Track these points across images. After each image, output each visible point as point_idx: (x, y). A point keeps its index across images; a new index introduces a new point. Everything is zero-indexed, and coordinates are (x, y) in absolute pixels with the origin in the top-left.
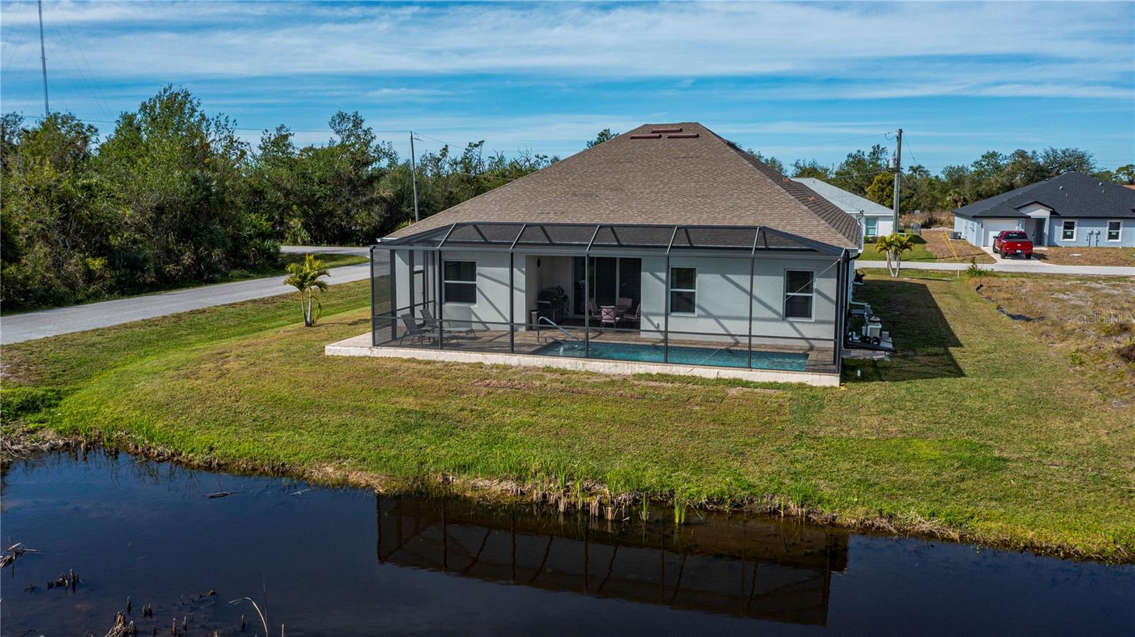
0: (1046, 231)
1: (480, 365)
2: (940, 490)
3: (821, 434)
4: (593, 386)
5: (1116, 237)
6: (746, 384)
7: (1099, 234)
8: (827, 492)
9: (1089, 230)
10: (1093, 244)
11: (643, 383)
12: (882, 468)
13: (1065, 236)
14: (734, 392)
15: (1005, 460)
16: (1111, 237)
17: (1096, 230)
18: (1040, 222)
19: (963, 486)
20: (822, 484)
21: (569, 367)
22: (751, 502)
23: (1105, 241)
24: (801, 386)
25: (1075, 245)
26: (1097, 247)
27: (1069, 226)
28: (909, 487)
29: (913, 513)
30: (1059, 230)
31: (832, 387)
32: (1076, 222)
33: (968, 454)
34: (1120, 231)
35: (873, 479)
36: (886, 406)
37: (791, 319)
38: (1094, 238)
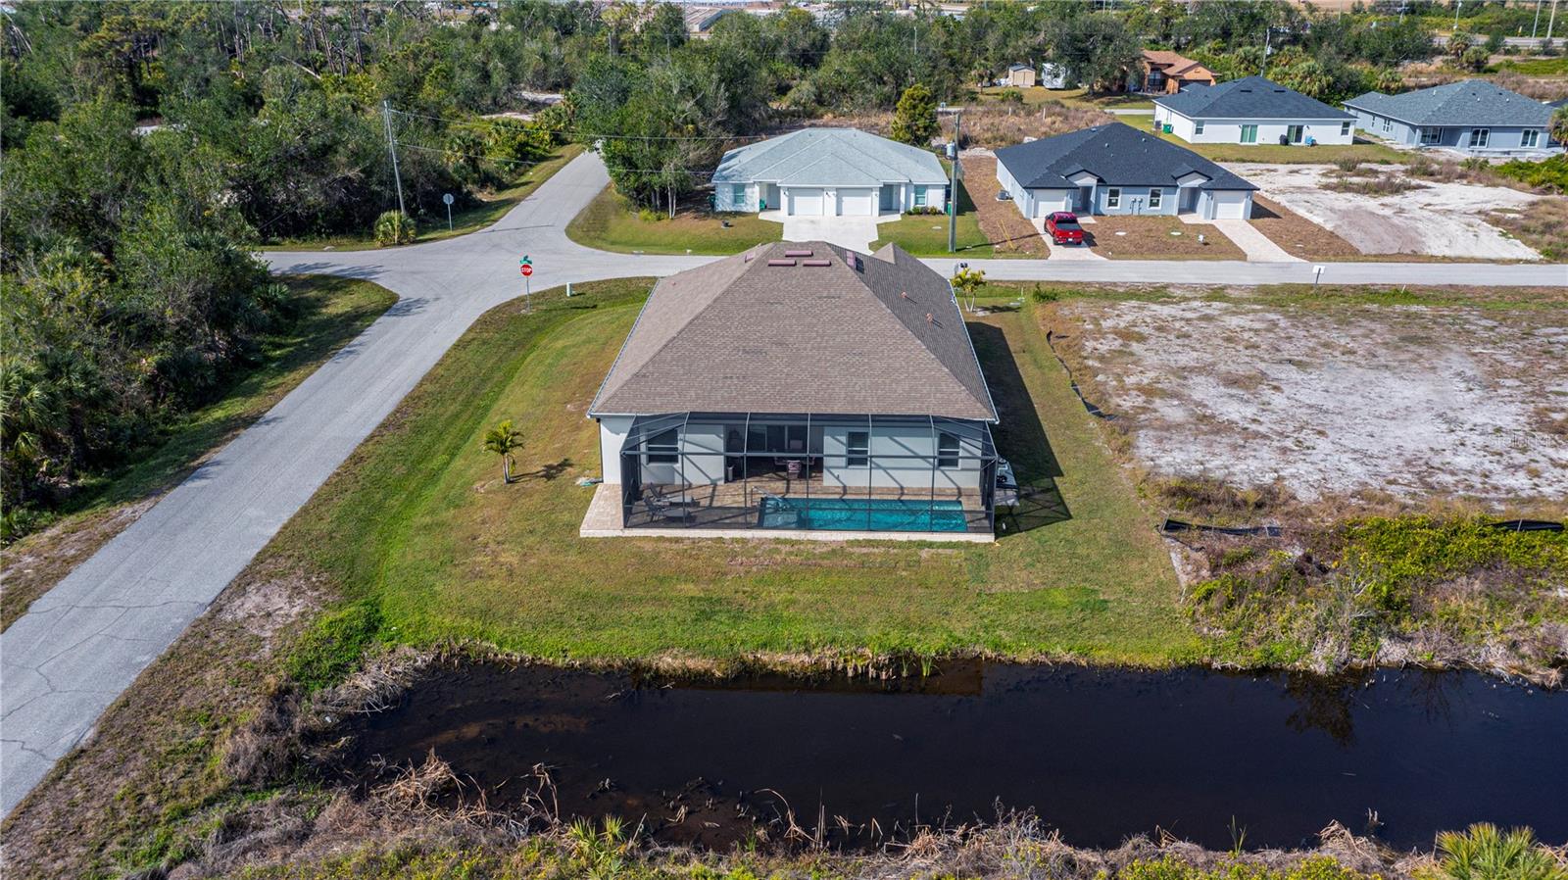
0: (1093, 198)
1: (720, 540)
2: (1071, 630)
3: (993, 591)
4: (822, 556)
5: (1157, 204)
6: (931, 545)
7: (1141, 201)
8: (1007, 640)
9: (1132, 197)
10: (1136, 213)
11: (857, 550)
12: (1036, 616)
13: (1111, 204)
14: (925, 554)
15: (1106, 601)
16: (1152, 204)
17: (1138, 197)
18: (1087, 190)
19: (1085, 625)
20: (1003, 634)
21: (794, 538)
22: (962, 651)
23: (1147, 210)
24: (969, 544)
25: (1119, 213)
26: (1140, 216)
27: (1114, 194)
28: (1054, 630)
29: (1059, 649)
30: (1105, 198)
31: (990, 544)
32: (1121, 189)
33: (1085, 599)
34: (1161, 199)
35: (1032, 627)
36: (1028, 560)
37: (942, 468)
38: (1136, 205)
